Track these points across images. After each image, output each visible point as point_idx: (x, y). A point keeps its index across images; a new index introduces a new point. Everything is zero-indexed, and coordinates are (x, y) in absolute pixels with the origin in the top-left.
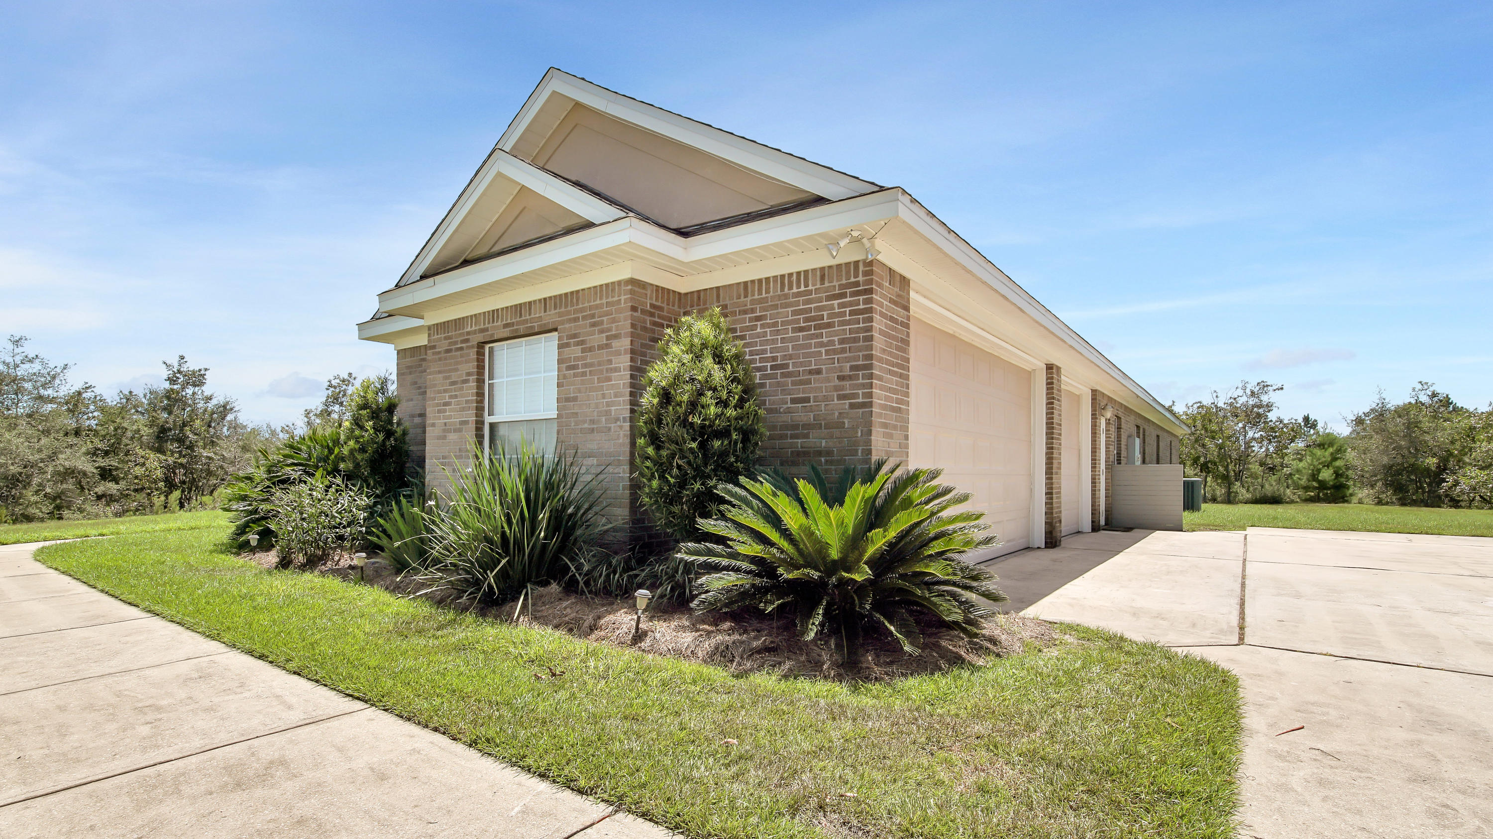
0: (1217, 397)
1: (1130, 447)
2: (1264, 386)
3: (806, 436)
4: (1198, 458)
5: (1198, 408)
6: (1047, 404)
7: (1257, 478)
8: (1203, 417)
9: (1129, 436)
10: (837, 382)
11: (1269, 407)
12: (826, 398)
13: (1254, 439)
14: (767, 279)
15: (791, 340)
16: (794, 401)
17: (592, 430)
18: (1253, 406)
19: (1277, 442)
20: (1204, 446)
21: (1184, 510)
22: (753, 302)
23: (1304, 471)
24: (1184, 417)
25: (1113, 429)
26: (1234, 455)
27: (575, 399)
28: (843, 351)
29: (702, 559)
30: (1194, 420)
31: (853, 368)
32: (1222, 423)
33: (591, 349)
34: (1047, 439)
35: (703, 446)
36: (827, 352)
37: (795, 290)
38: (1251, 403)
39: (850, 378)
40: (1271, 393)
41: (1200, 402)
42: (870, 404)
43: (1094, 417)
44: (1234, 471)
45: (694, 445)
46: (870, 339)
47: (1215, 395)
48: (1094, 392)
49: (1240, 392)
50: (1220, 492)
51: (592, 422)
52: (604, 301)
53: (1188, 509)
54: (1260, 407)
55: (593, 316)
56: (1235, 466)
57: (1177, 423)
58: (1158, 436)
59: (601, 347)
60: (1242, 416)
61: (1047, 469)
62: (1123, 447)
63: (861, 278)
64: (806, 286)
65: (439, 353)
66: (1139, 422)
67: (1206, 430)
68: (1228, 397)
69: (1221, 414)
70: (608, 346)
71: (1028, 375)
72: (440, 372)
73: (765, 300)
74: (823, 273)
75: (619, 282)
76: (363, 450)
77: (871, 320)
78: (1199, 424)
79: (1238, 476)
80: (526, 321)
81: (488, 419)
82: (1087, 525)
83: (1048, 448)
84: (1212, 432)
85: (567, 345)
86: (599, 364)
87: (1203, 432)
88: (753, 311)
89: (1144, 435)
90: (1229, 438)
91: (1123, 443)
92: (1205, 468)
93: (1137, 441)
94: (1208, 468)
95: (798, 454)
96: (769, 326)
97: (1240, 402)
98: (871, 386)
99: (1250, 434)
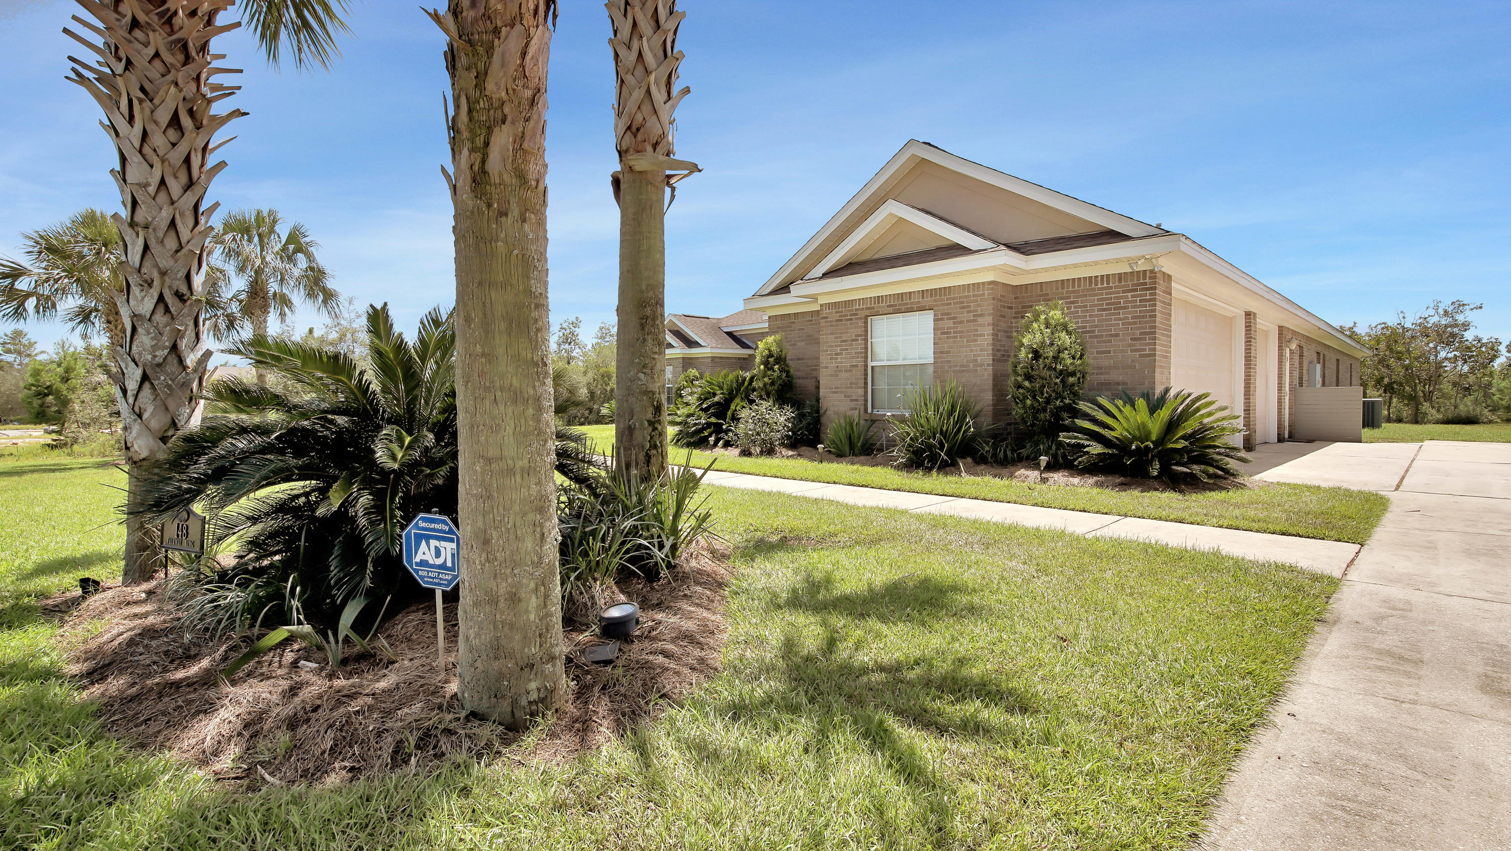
0: (1404, 317)
1: (1312, 372)
2: (1460, 305)
3: (1108, 373)
4: (1382, 378)
5: (1383, 328)
6: (1246, 342)
7: (1450, 398)
8: (1388, 338)
9: (1311, 362)
10: (1130, 342)
11: (1466, 326)
12: (1122, 351)
13: (1446, 359)
14: (1079, 279)
15: (1097, 316)
16: (1098, 353)
17: (963, 371)
18: (1446, 326)
19: (1473, 361)
20: (1388, 367)
21: (1364, 427)
22: (1068, 292)
23: (1506, 391)
24: (1367, 338)
25: (1296, 358)
26: (1424, 375)
27: (948, 352)
28: (1135, 323)
29: (1074, 441)
30: (1378, 341)
31: (1141, 334)
32: (1410, 342)
33: (961, 322)
34: (1246, 369)
35: (1062, 381)
36: (1123, 324)
37: (1099, 286)
38: (1444, 322)
39: (1139, 339)
40: (1468, 313)
41: (1384, 323)
42: (1155, 355)
43: (1280, 348)
44: (1423, 392)
45: (1058, 381)
46: (1155, 316)
47: (1401, 315)
48: (1281, 328)
49: (1431, 312)
50: (1406, 412)
51: (962, 366)
52: (971, 294)
53: (1368, 426)
54: (1456, 326)
55: (963, 302)
56: (1424, 386)
57: (1358, 347)
58: (1338, 360)
59: (968, 321)
60: (1433, 335)
61: (1245, 391)
62: (1305, 372)
63: (1147, 280)
64: (1108, 283)
65: (831, 322)
66: (1319, 349)
67: (1391, 351)
68: (1417, 317)
69: (1409, 334)
70: (974, 321)
71: (1229, 321)
72: (831, 334)
73: (1078, 291)
74: (1120, 277)
75: (983, 283)
76: (772, 383)
77: (1155, 305)
78: (1382, 346)
79: (1428, 397)
80: (907, 304)
81: (871, 364)
82: (1273, 436)
83: (1246, 376)
84: (1398, 353)
85: (942, 319)
86: (967, 331)
87: (1387, 353)
88: (1068, 298)
89: (1324, 360)
90: (1417, 359)
91: (1305, 368)
92: (1389, 389)
93: (1319, 367)
94: (1393, 388)
95: (1102, 384)
96: (1080, 307)
97: (1431, 322)
98: (1155, 344)
99: (1443, 354)
